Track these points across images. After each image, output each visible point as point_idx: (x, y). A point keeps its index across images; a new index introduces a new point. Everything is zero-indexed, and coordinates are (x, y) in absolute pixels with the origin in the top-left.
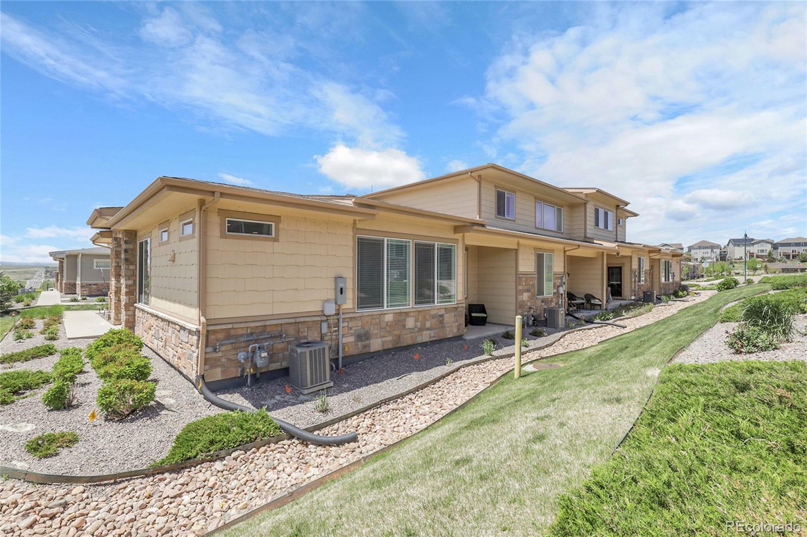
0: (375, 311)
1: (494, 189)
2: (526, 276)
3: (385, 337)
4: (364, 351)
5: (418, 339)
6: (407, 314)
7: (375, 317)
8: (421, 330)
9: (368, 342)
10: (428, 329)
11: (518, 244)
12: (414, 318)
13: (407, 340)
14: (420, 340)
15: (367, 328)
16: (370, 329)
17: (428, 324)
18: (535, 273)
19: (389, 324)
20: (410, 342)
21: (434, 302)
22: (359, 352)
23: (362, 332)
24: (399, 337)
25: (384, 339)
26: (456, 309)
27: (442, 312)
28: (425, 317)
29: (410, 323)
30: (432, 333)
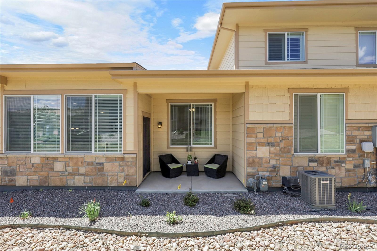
0: (23, 154)
1: (264, 34)
2: (265, 125)
3: (30, 176)
4: (10, 184)
5: (68, 182)
6: (55, 159)
7: (20, 158)
8: (72, 174)
9: (14, 178)
10: (82, 175)
11: (247, 85)
12: (64, 163)
13: (56, 181)
14: (70, 183)
15: (13, 166)
16: (16, 168)
17: (82, 170)
18: (291, 122)
19: (35, 165)
20: (58, 184)
21: (91, 150)
22: (5, 184)
23: (8, 169)
24: (46, 177)
25: (29, 177)
26: (123, 159)
27: (103, 160)
28: (76, 163)
29: (59, 167)
30: (88, 179)
